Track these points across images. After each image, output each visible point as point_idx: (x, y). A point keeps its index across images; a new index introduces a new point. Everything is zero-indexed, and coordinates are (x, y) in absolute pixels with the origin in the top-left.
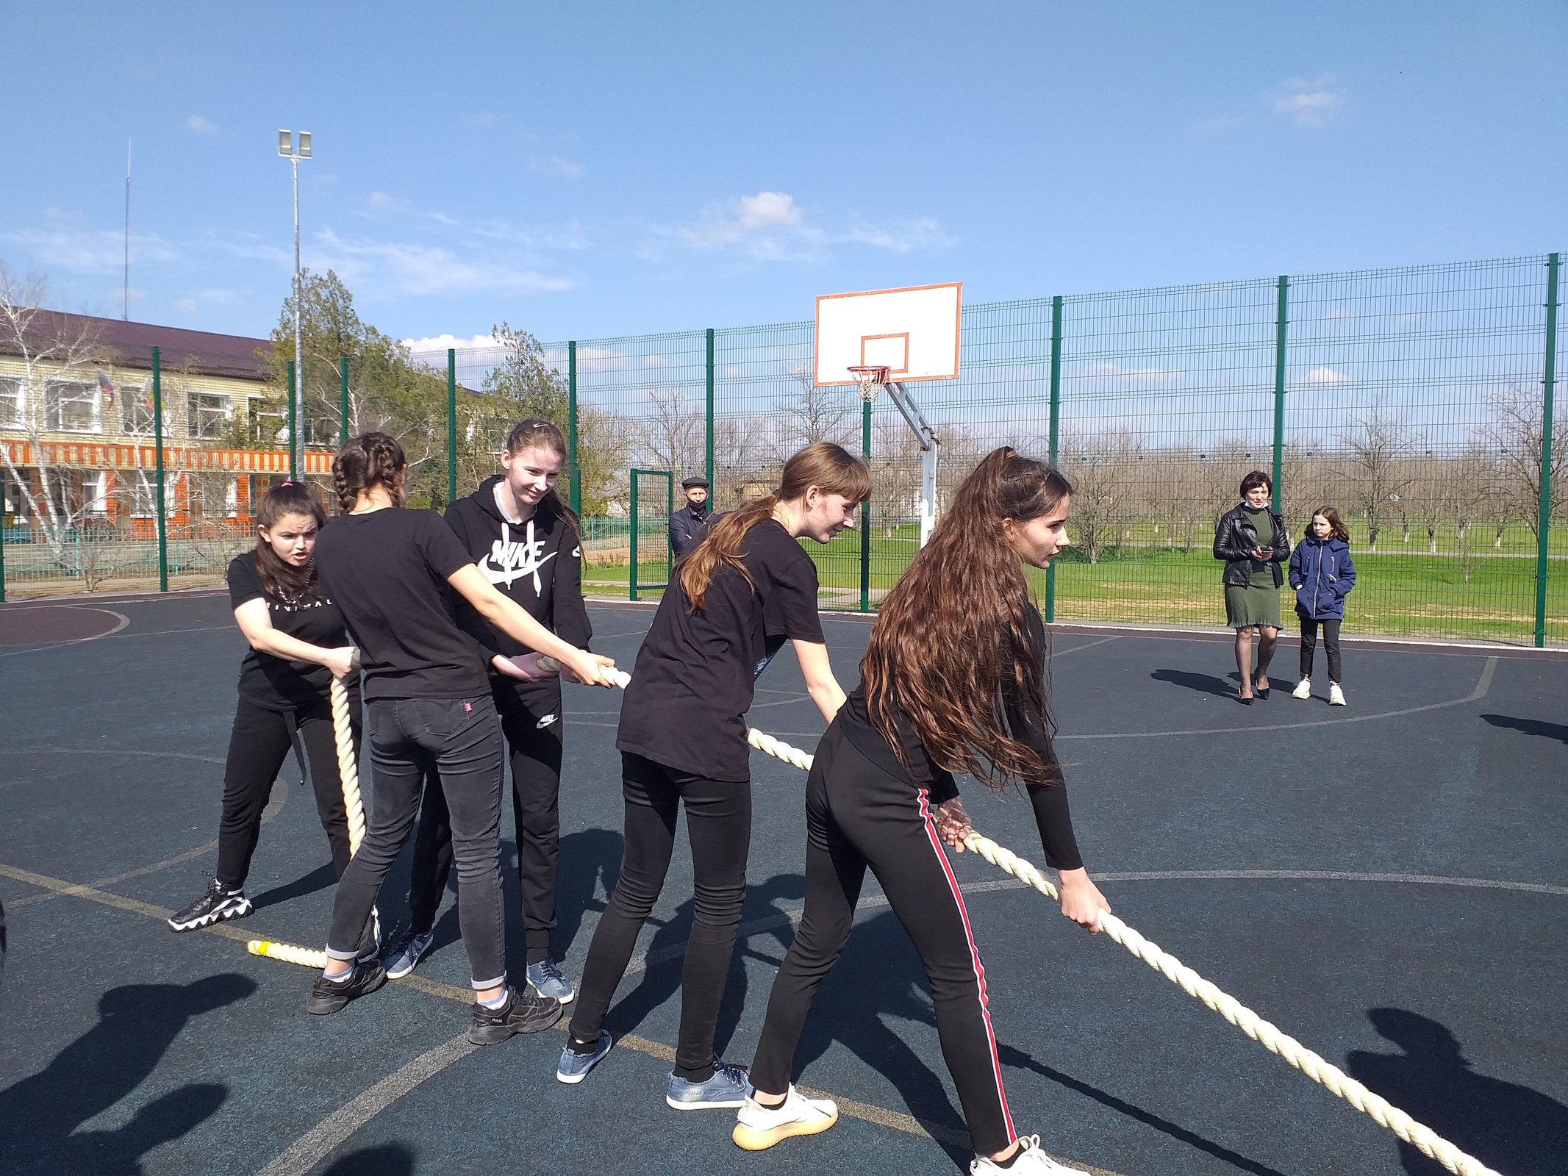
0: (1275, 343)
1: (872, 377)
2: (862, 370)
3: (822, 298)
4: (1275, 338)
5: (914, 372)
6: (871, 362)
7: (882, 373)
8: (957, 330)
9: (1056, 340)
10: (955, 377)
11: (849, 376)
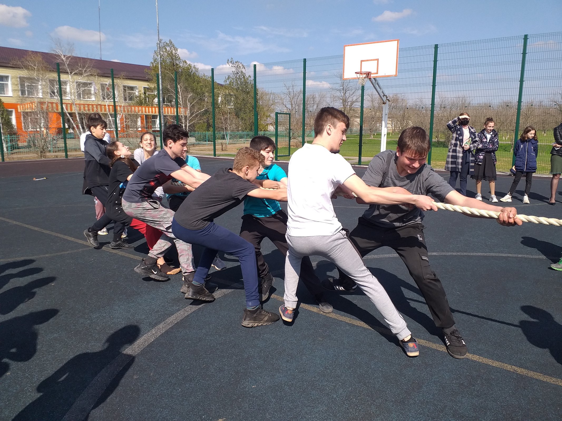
0: (521, 61)
1: (364, 76)
2: (361, 73)
3: (346, 46)
4: (521, 59)
5: (380, 74)
6: (364, 70)
7: (368, 74)
8: (397, 58)
9: (435, 61)
10: (396, 76)
11: (355, 76)
